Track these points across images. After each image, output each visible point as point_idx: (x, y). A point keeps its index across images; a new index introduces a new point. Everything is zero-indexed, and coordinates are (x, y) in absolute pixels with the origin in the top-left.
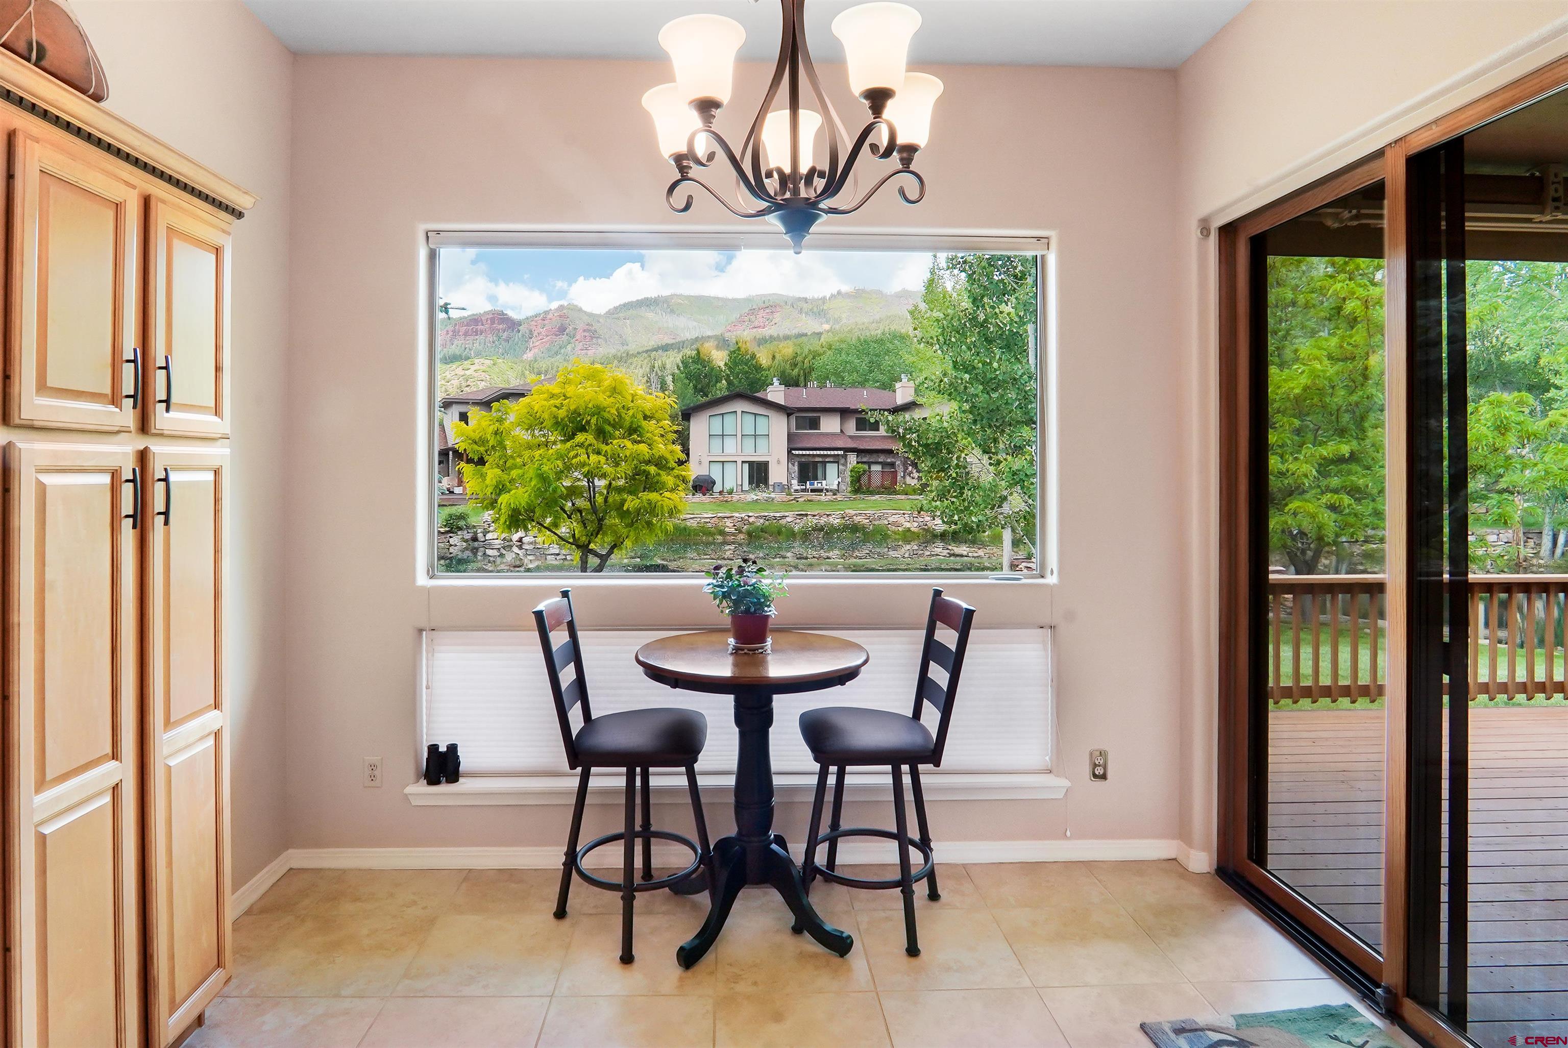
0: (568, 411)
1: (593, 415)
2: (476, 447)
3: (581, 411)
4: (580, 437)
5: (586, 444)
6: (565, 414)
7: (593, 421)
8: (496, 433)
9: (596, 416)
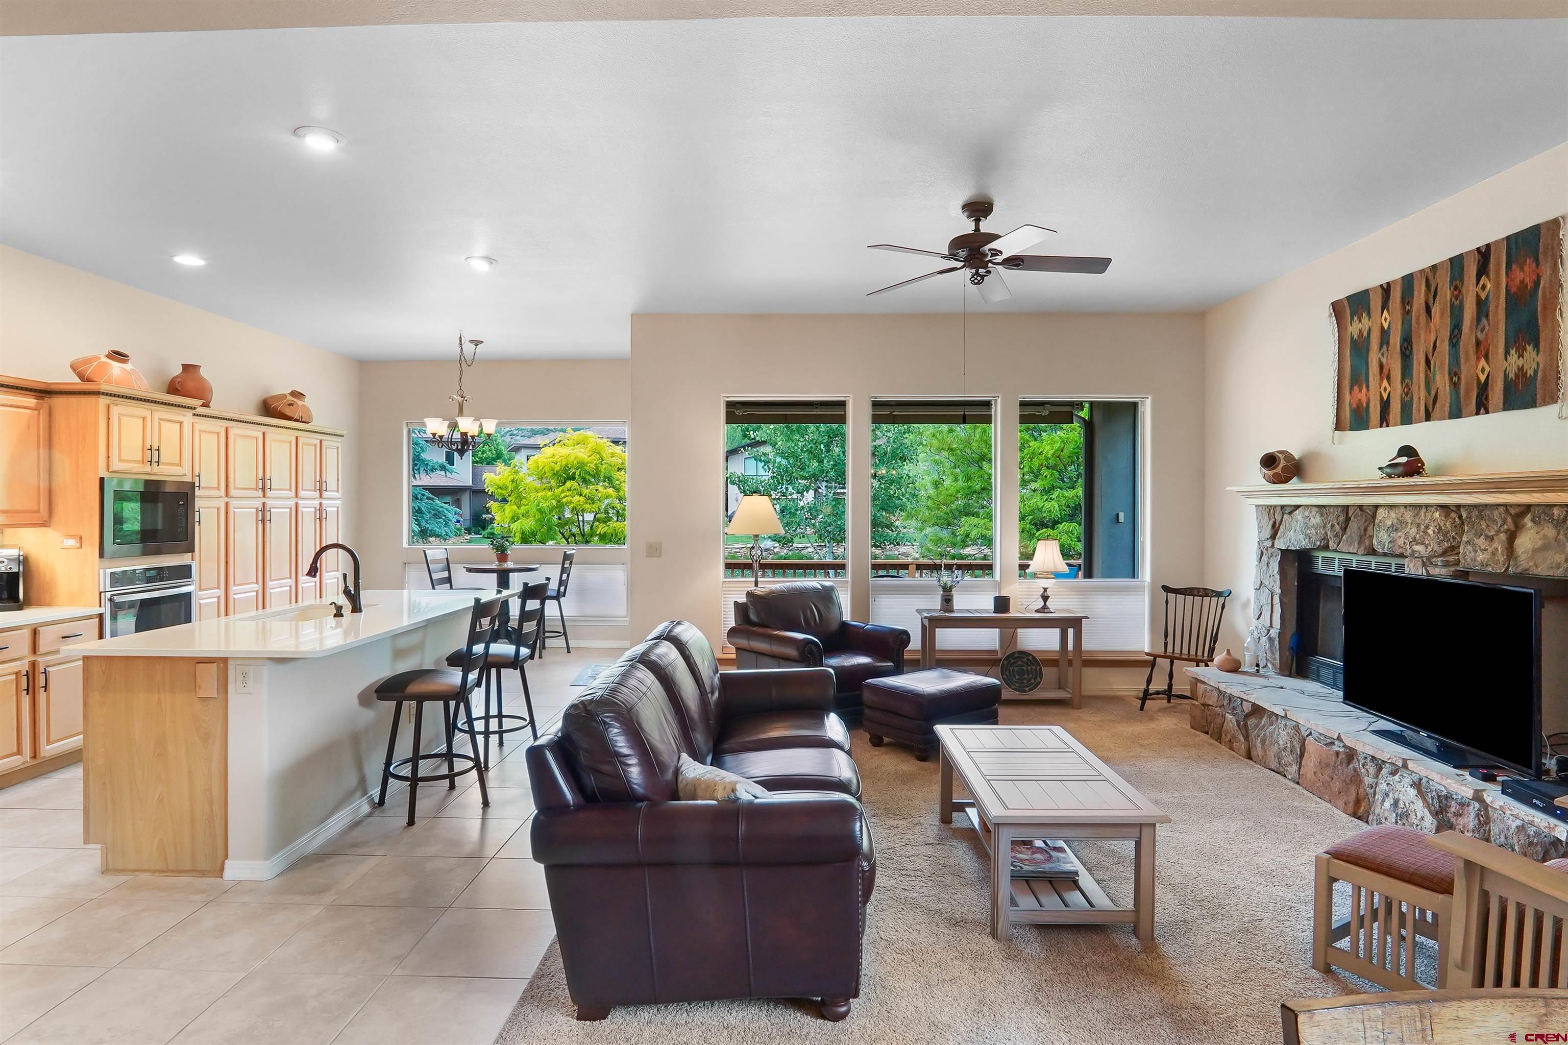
0: (561, 465)
1: (577, 469)
2: (500, 491)
3: (569, 466)
4: (569, 484)
5: (572, 488)
6: (559, 468)
7: (578, 473)
8: (513, 481)
9: (579, 470)
